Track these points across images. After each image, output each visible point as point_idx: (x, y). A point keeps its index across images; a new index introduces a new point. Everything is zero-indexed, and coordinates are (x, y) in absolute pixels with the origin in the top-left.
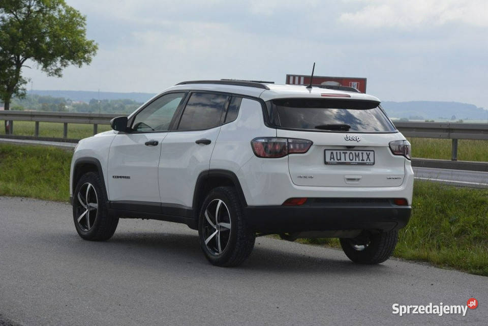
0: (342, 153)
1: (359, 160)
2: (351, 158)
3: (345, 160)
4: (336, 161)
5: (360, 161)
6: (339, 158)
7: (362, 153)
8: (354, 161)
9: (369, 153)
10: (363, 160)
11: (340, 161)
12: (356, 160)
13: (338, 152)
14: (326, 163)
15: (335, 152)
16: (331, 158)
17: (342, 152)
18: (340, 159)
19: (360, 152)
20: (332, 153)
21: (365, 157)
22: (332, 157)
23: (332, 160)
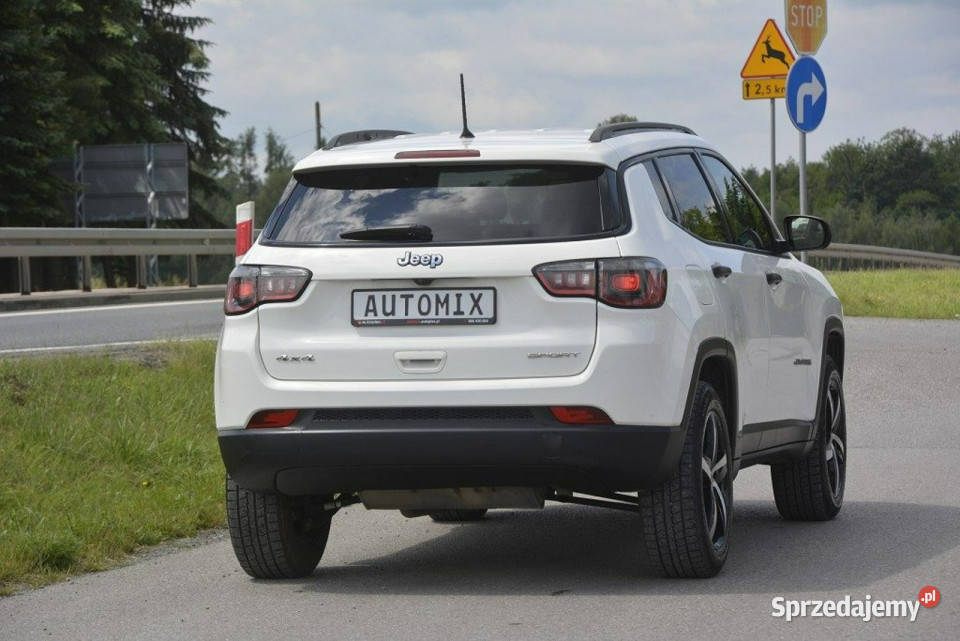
0: (398, 298)
1: (447, 313)
2: (425, 309)
3: (406, 314)
4: (381, 317)
5: (451, 316)
6: (389, 310)
7: (459, 296)
8: (432, 315)
9: (480, 295)
10: (459, 312)
11: (391, 317)
12: (437, 314)
13: (389, 295)
14: (355, 323)
15: (378, 296)
16: (368, 311)
17: (398, 294)
18: (393, 313)
19: (452, 294)
20: (372, 298)
21: (467, 304)
22: (371, 307)
23: (371, 316)
